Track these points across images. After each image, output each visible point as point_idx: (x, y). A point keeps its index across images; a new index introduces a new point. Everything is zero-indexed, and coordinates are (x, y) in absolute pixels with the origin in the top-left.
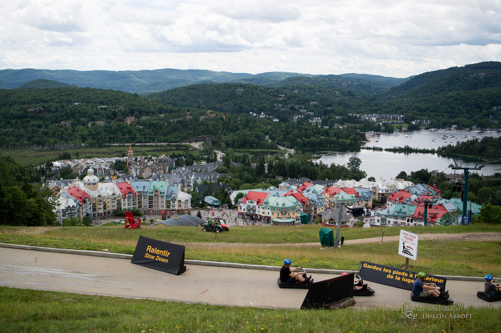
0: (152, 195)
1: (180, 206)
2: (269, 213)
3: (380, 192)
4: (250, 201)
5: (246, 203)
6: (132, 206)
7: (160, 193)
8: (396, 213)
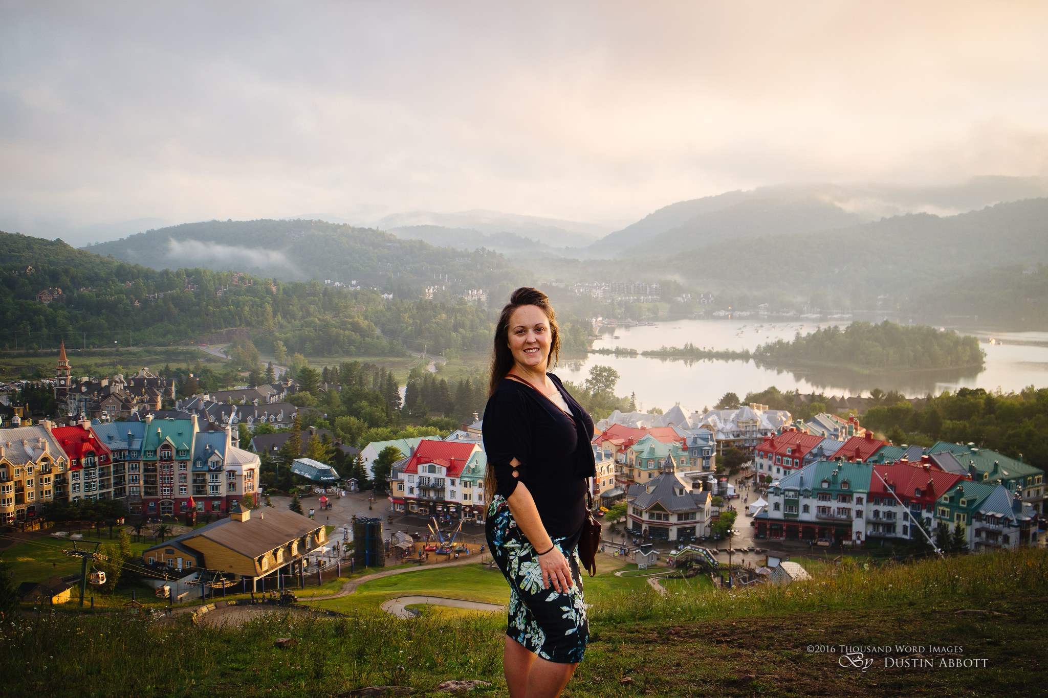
0: (155, 458)
1: (232, 486)
3: (722, 437)
4: (427, 465)
5: (416, 472)
6: (97, 492)
7: (178, 452)
8: (825, 485)
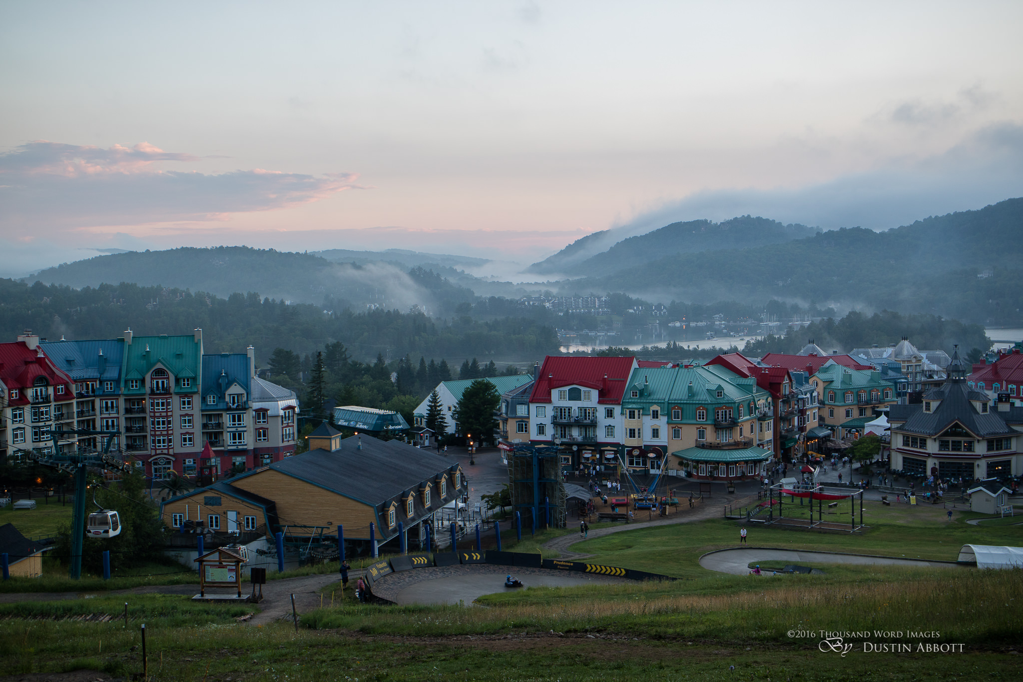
1: (262, 433)
2: (655, 433)
4: (567, 388)
5: (549, 401)
6: (54, 443)
7: (177, 380)
